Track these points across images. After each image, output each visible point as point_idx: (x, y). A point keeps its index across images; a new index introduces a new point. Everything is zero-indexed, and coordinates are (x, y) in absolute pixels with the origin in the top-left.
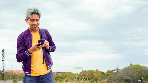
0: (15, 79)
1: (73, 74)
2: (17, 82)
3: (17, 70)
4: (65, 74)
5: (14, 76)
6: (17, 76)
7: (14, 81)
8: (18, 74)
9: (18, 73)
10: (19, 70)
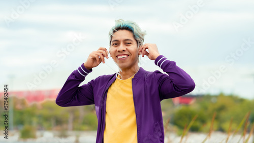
0: (26, 126)
1: (242, 101)
2: (34, 137)
3: (29, 92)
4: (213, 100)
5: (21, 113)
6: (31, 114)
7: (26, 135)
8: (34, 107)
9: (33, 103)
10: (40, 92)
